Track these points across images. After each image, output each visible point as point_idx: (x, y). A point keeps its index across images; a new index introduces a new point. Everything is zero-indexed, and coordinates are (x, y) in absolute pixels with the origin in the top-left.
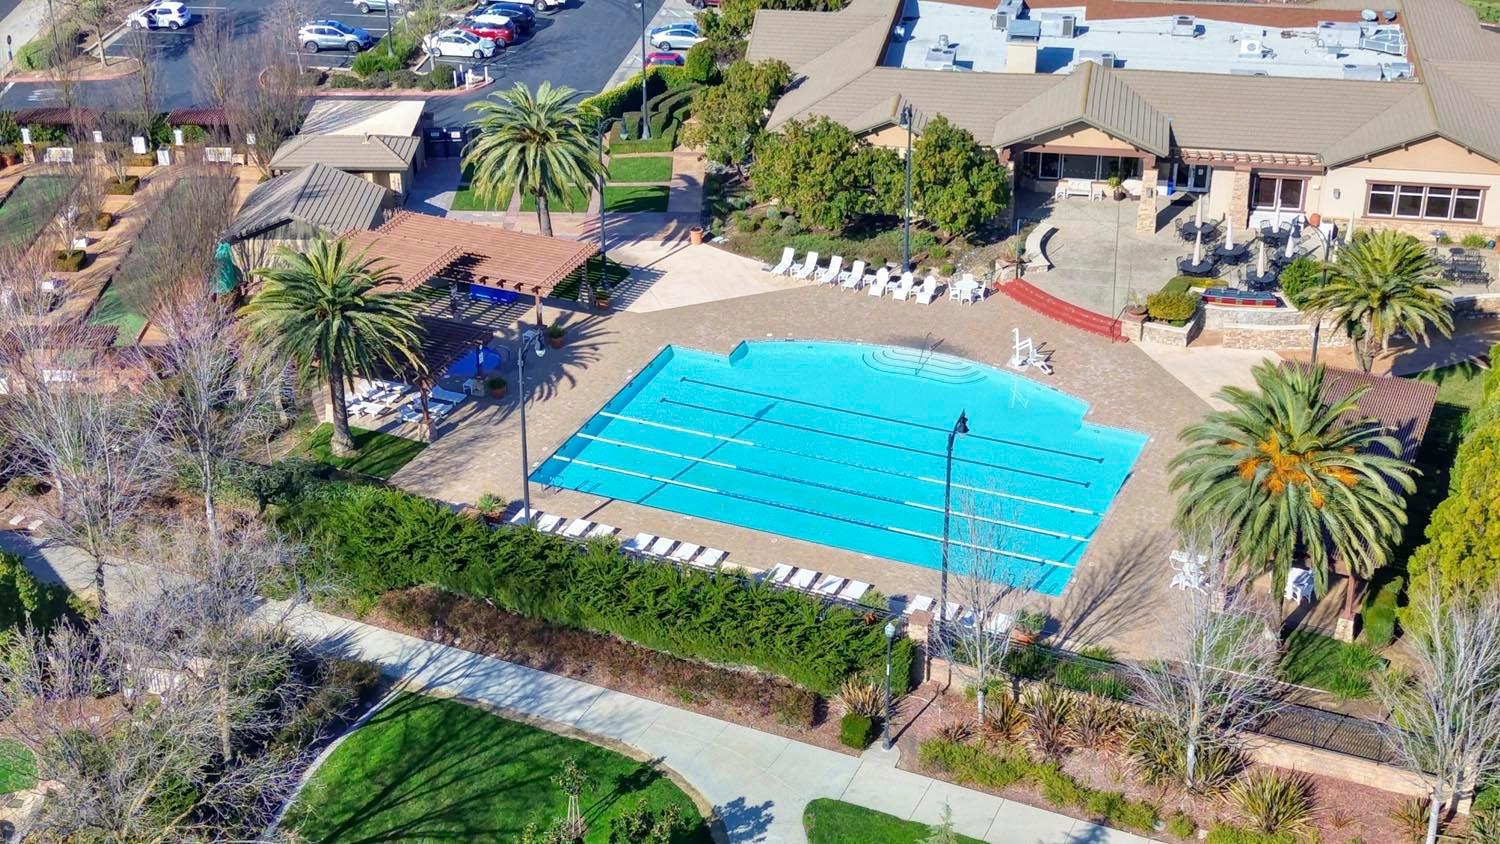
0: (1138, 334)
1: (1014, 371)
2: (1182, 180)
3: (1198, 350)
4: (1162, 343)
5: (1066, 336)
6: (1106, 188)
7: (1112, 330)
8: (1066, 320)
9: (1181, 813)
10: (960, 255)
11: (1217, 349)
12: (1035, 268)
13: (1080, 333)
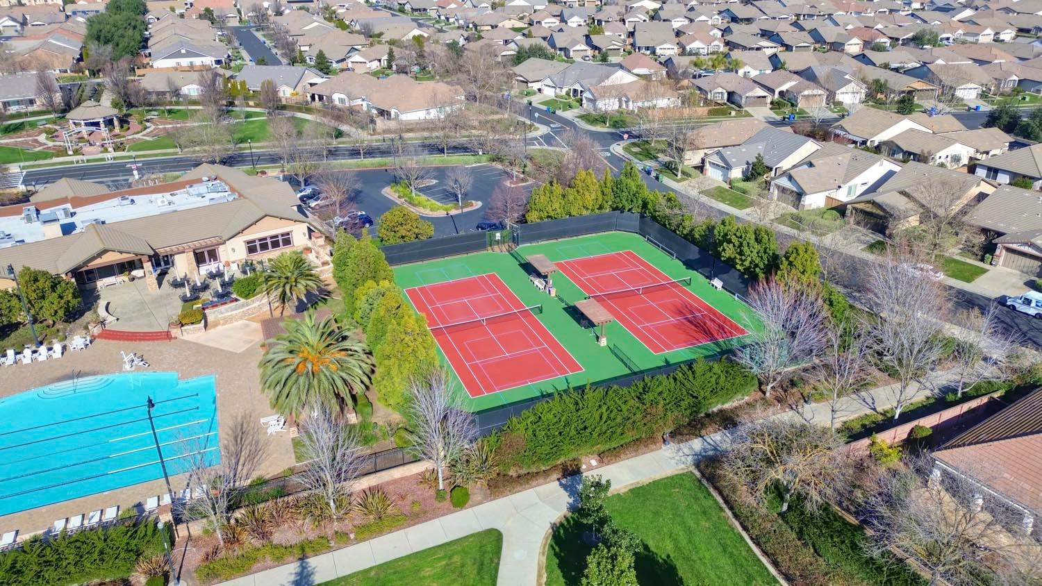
0: (180, 333)
1: (128, 372)
2: (158, 265)
3: (212, 331)
4: (194, 334)
5: (145, 346)
6: (123, 278)
7: (168, 336)
8: (140, 340)
9: (337, 532)
10: (65, 330)
11: (220, 328)
12: (110, 323)
13: (151, 343)
